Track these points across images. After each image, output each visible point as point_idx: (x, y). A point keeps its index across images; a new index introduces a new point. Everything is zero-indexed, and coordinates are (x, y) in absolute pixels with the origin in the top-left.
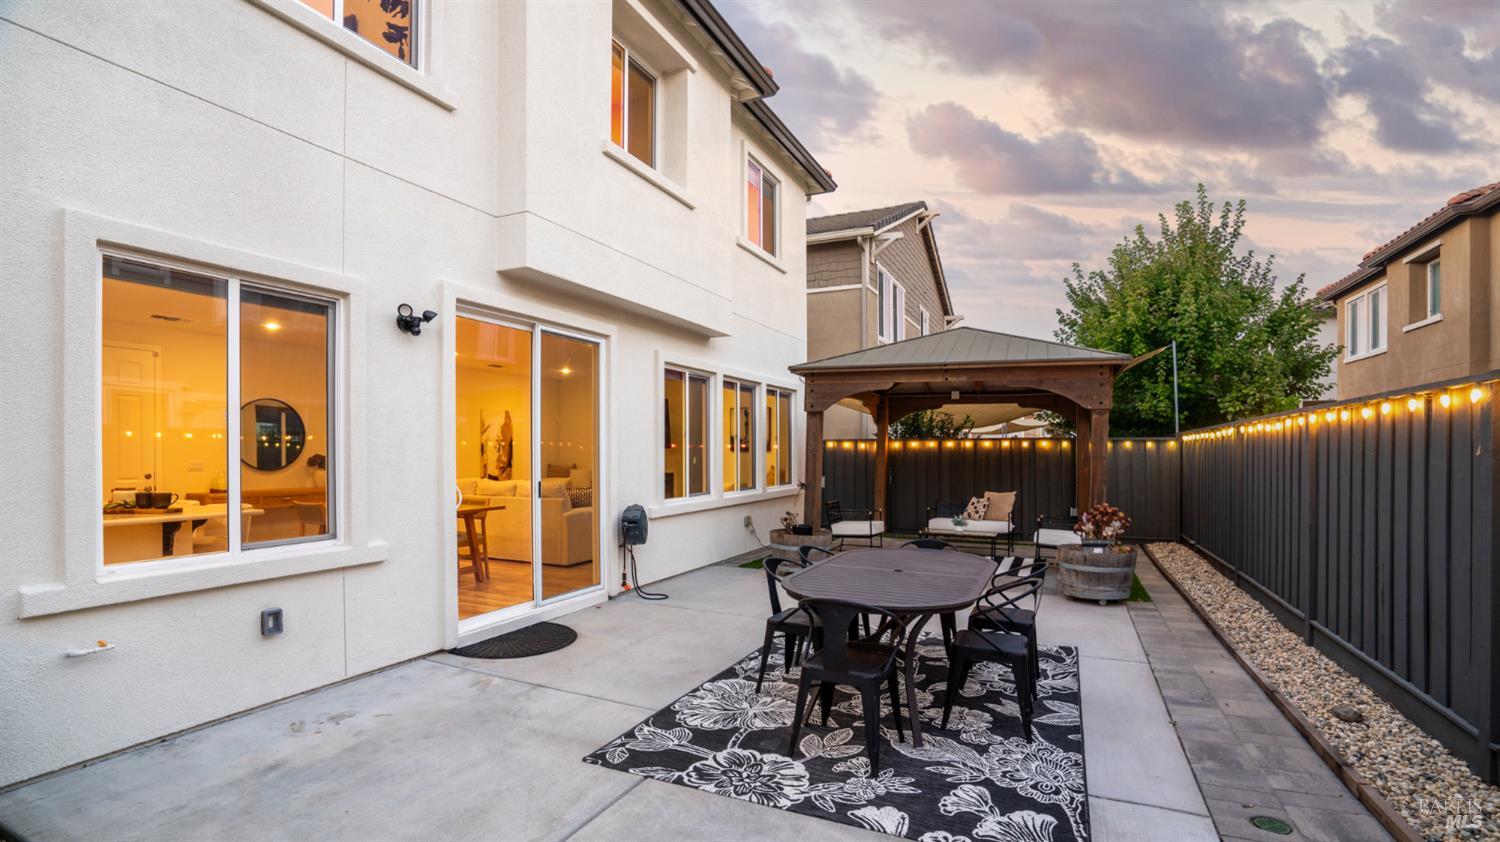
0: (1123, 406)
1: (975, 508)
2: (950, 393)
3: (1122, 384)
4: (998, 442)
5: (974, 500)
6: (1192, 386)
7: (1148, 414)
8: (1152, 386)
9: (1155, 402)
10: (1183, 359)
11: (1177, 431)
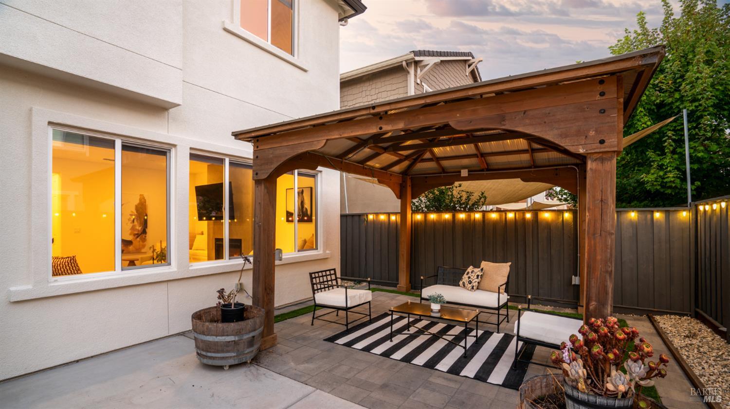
0: (625, 181)
1: (469, 278)
2: (460, 172)
3: (623, 162)
4: (504, 214)
5: (470, 269)
6: (706, 156)
7: (653, 185)
8: (658, 158)
9: (661, 173)
10: (694, 128)
11: (690, 200)
